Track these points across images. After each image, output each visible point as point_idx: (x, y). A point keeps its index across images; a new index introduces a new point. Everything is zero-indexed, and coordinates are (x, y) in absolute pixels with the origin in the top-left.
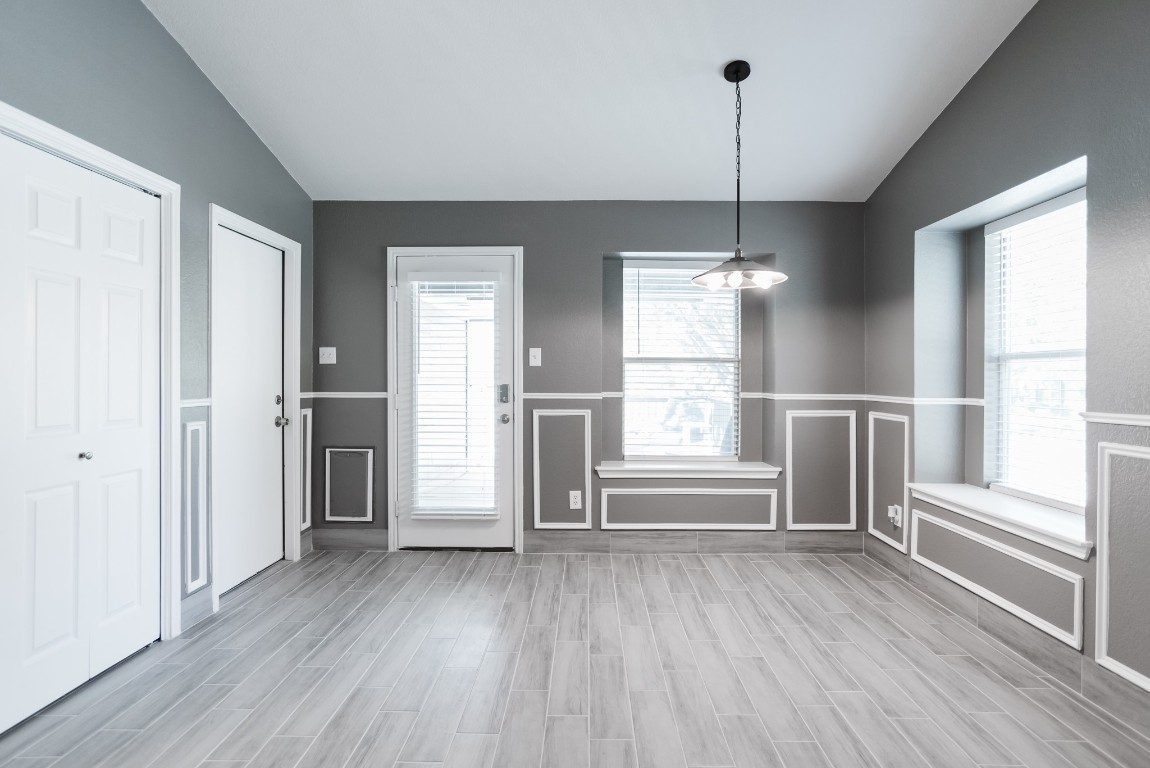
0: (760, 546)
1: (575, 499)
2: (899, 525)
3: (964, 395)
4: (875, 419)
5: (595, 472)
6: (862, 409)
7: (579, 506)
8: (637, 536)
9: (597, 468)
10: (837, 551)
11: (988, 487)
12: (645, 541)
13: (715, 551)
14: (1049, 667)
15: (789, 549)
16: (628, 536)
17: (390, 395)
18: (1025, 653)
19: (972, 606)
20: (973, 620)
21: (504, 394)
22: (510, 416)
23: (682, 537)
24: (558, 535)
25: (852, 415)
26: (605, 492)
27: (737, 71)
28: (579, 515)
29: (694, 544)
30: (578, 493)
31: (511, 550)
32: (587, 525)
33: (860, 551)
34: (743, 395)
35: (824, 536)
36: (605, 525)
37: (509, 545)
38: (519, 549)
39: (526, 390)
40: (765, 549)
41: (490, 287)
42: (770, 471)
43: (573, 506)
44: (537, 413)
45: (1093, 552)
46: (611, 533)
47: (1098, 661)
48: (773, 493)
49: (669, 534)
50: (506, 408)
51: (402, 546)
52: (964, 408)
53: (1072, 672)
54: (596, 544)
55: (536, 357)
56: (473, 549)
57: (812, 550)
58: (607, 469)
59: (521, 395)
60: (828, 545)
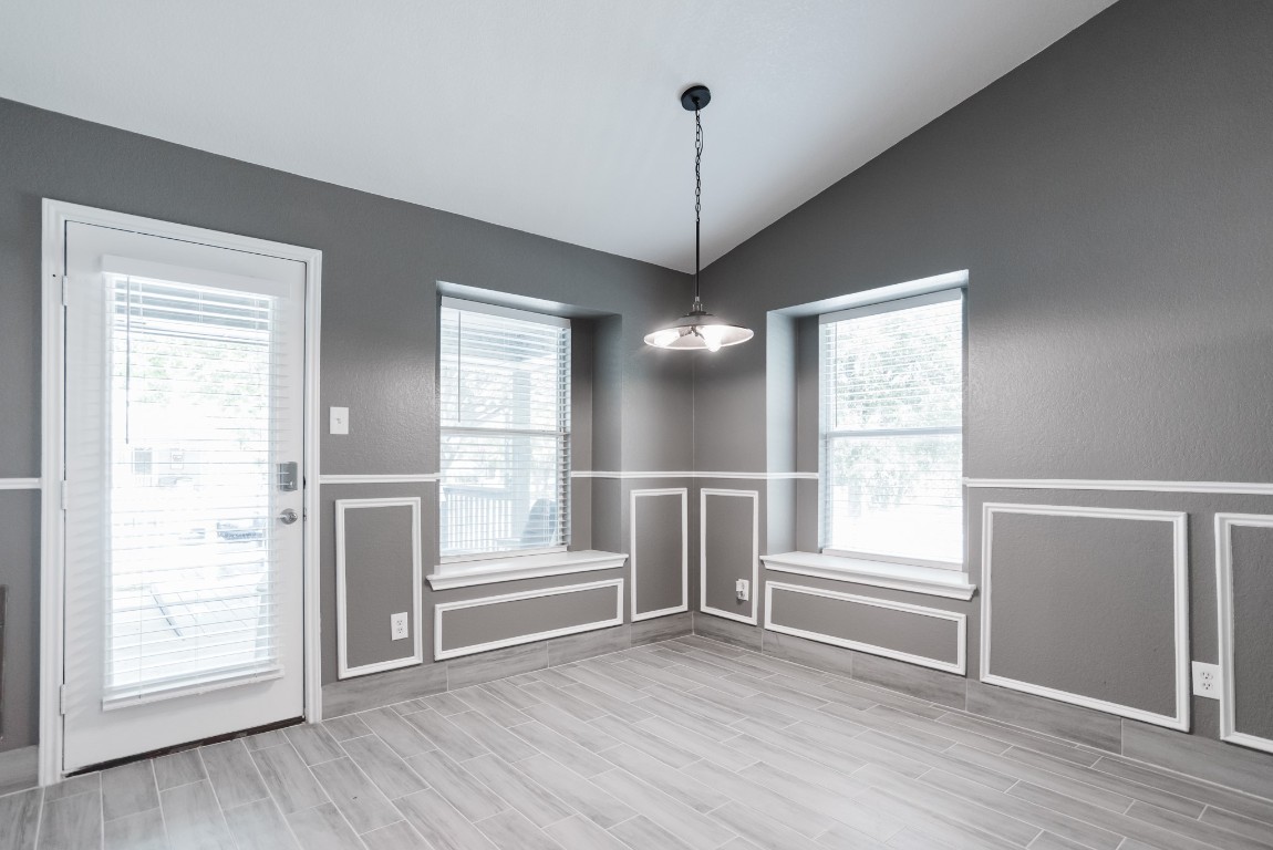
0: (607, 646)
1: (399, 625)
2: (746, 598)
3: (796, 471)
4: (707, 496)
5: (427, 583)
6: (694, 486)
7: (405, 634)
8: (481, 661)
9: (429, 577)
10: (673, 635)
11: (821, 552)
12: (491, 665)
13: (565, 661)
14: (934, 696)
15: (634, 643)
16: (470, 663)
17: (47, 483)
18: (907, 690)
19: (846, 660)
20: (846, 673)
21: (288, 477)
22: (298, 513)
23: (532, 651)
24: (376, 681)
25: (684, 492)
26: (440, 608)
27: (695, 97)
28: (405, 647)
29: (544, 657)
30: (404, 615)
31: (299, 720)
32: (417, 659)
33: (690, 631)
34: (573, 474)
35: (662, 623)
36: (440, 654)
37: (297, 713)
38: (315, 715)
39: (323, 472)
40: (614, 647)
41: (264, 304)
42: (613, 560)
43: (396, 636)
44: (342, 506)
45: (976, 593)
46: (447, 662)
47: (982, 679)
48: (619, 583)
49: (517, 650)
50: (292, 500)
51: (71, 767)
52: (796, 481)
53: (957, 694)
54: (430, 683)
55: (340, 421)
56: (231, 736)
57: (653, 640)
58: (443, 577)
59: (316, 479)
60: (667, 631)
